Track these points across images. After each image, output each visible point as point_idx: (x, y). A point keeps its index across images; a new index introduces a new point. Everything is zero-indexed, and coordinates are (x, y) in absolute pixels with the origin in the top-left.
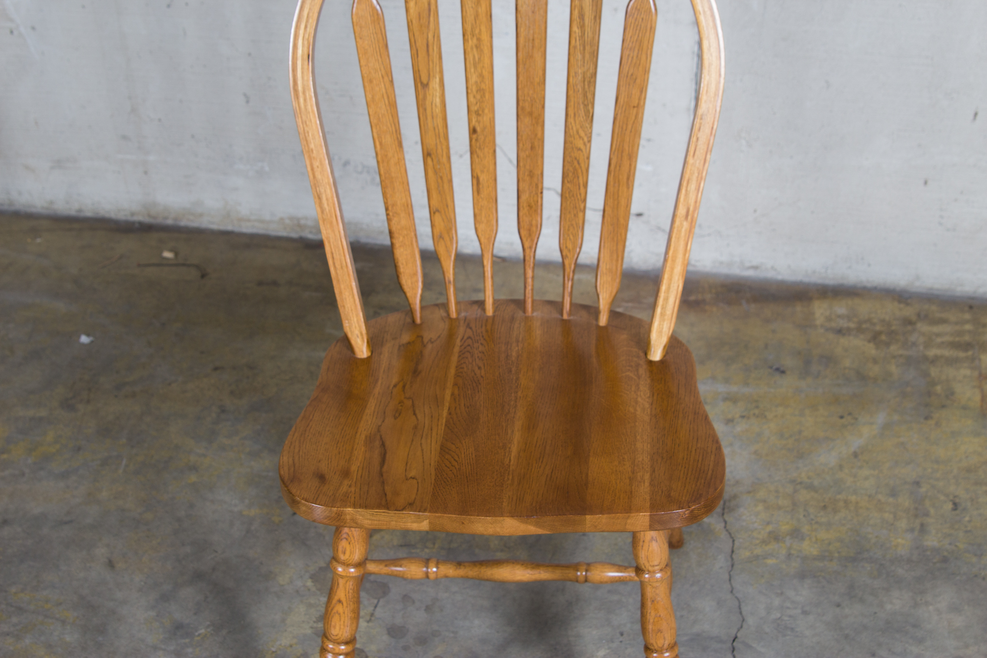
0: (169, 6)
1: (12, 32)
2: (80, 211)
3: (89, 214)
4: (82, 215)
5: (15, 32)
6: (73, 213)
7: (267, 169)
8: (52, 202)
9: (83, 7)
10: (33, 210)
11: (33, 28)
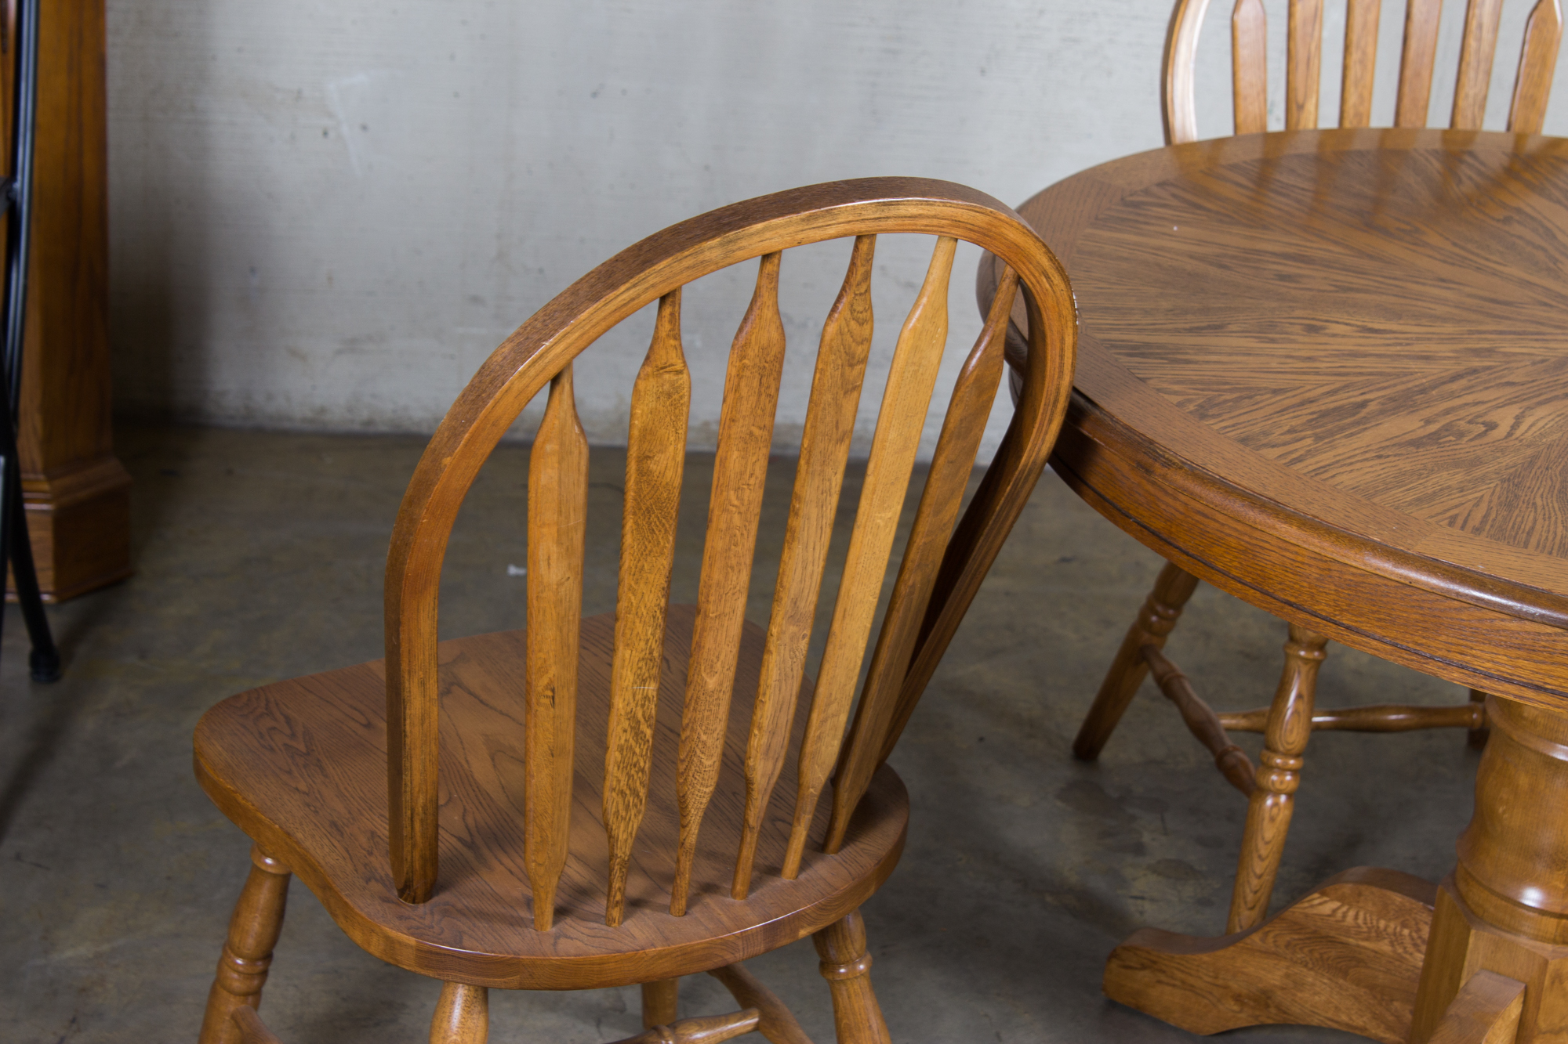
0: (595, 95)
1: (325, 134)
2: (370, 422)
3: (383, 428)
4: (371, 429)
5: (332, 134)
6: (357, 427)
7: (698, 344)
8: (322, 410)
9: (456, 95)
10: (287, 425)
11: (364, 128)
